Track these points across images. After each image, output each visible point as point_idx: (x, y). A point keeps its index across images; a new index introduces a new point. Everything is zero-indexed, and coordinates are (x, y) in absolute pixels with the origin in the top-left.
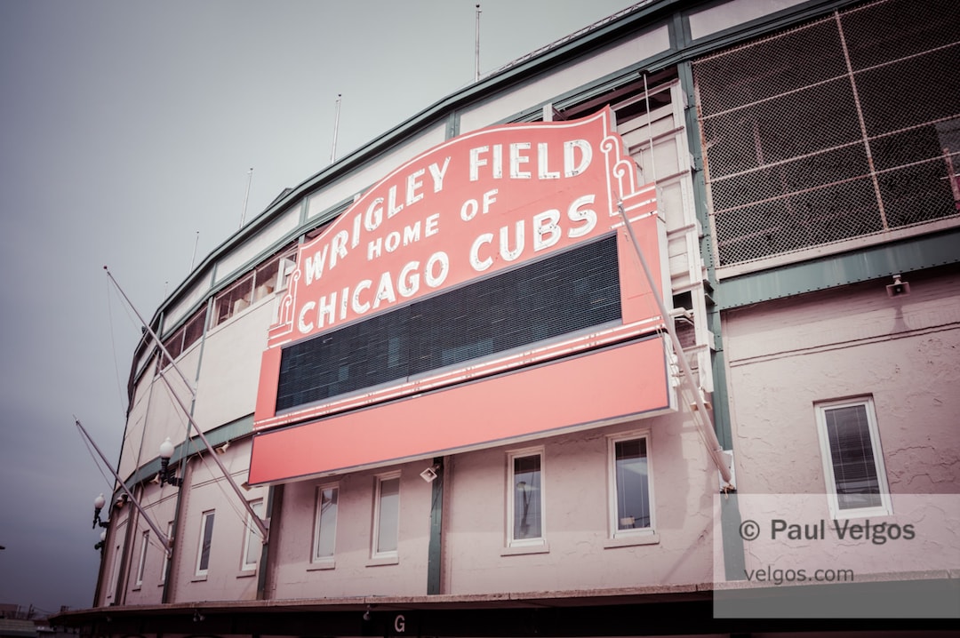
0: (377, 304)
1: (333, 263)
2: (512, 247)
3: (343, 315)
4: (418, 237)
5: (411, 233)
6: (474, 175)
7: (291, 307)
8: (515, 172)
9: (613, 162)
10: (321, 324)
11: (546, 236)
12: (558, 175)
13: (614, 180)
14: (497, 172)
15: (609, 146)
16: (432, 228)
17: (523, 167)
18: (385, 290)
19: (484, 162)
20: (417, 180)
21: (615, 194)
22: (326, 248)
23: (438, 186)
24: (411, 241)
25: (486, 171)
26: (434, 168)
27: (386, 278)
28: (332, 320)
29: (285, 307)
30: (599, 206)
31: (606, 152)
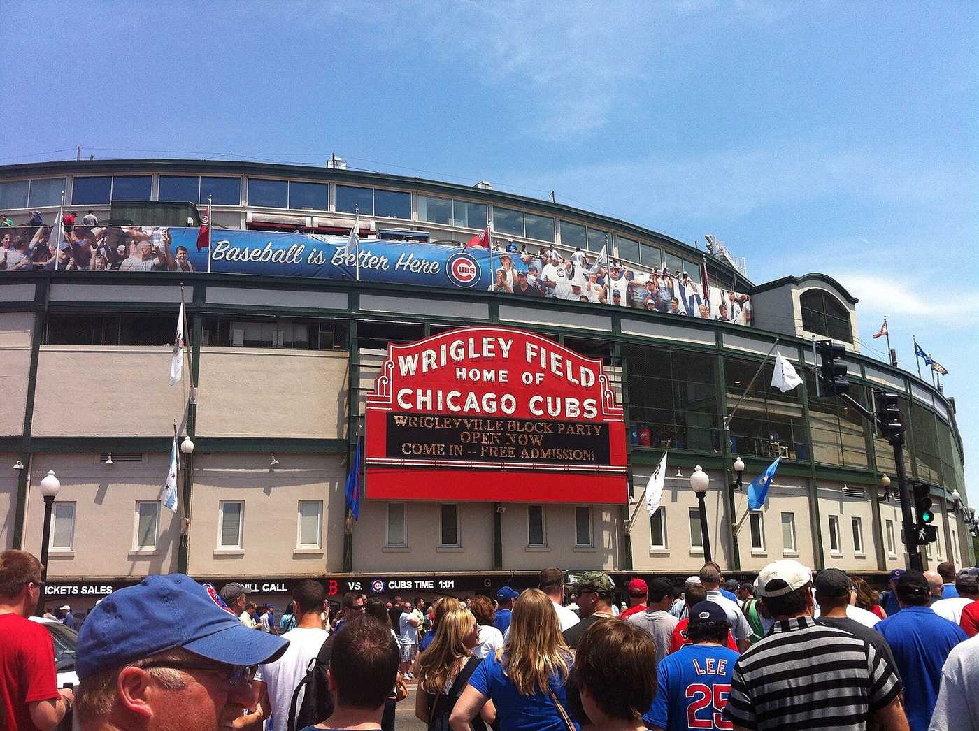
0: (466, 409)
1: (425, 369)
2: (554, 408)
3: (440, 407)
4: (493, 379)
5: (489, 375)
6: (529, 359)
7: (388, 385)
8: (553, 369)
9: (604, 389)
10: (420, 406)
11: (572, 411)
12: (577, 382)
13: (605, 398)
14: (543, 364)
15: (602, 379)
16: (503, 379)
17: (558, 368)
18: (471, 403)
19: (535, 354)
20: (490, 343)
21: (605, 405)
22: (417, 356)
23: (506, 355)
24: (489, 380)
25: (537, 360)
26: (501, 341)
27: (472, 395)
28: (429, 407)
29: (382, 385)
30: (598, 406)
31: (602, 382)
